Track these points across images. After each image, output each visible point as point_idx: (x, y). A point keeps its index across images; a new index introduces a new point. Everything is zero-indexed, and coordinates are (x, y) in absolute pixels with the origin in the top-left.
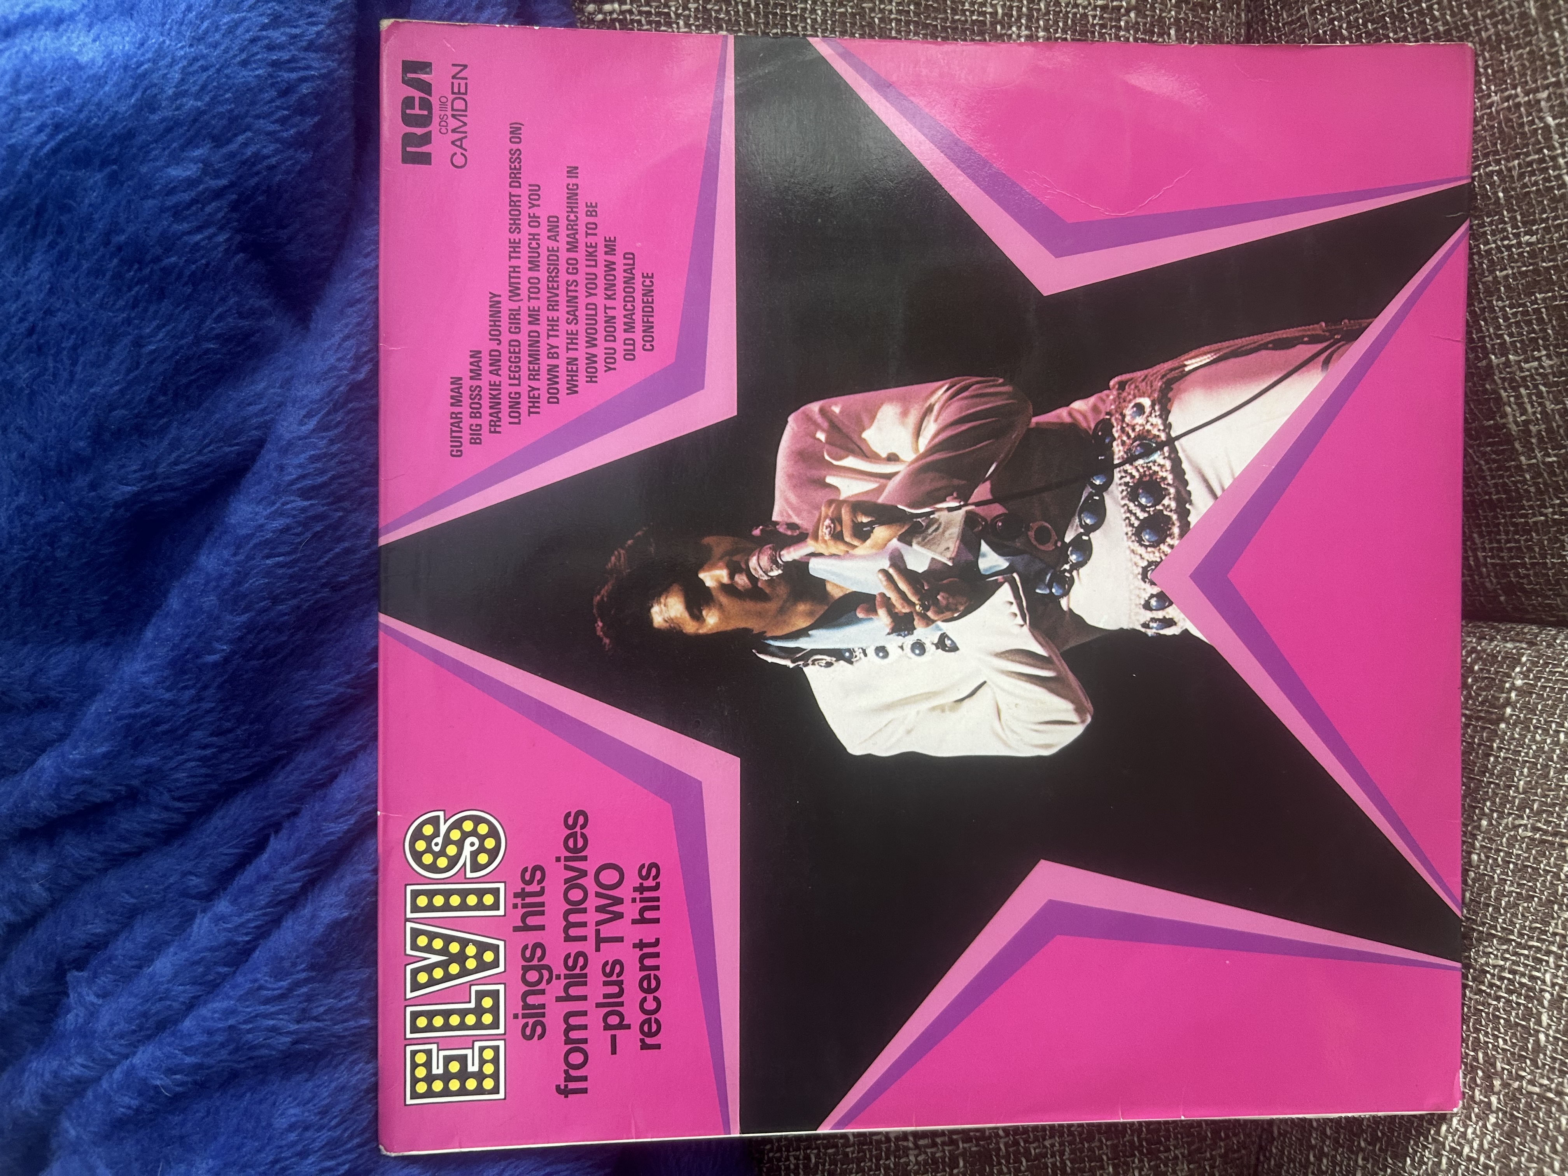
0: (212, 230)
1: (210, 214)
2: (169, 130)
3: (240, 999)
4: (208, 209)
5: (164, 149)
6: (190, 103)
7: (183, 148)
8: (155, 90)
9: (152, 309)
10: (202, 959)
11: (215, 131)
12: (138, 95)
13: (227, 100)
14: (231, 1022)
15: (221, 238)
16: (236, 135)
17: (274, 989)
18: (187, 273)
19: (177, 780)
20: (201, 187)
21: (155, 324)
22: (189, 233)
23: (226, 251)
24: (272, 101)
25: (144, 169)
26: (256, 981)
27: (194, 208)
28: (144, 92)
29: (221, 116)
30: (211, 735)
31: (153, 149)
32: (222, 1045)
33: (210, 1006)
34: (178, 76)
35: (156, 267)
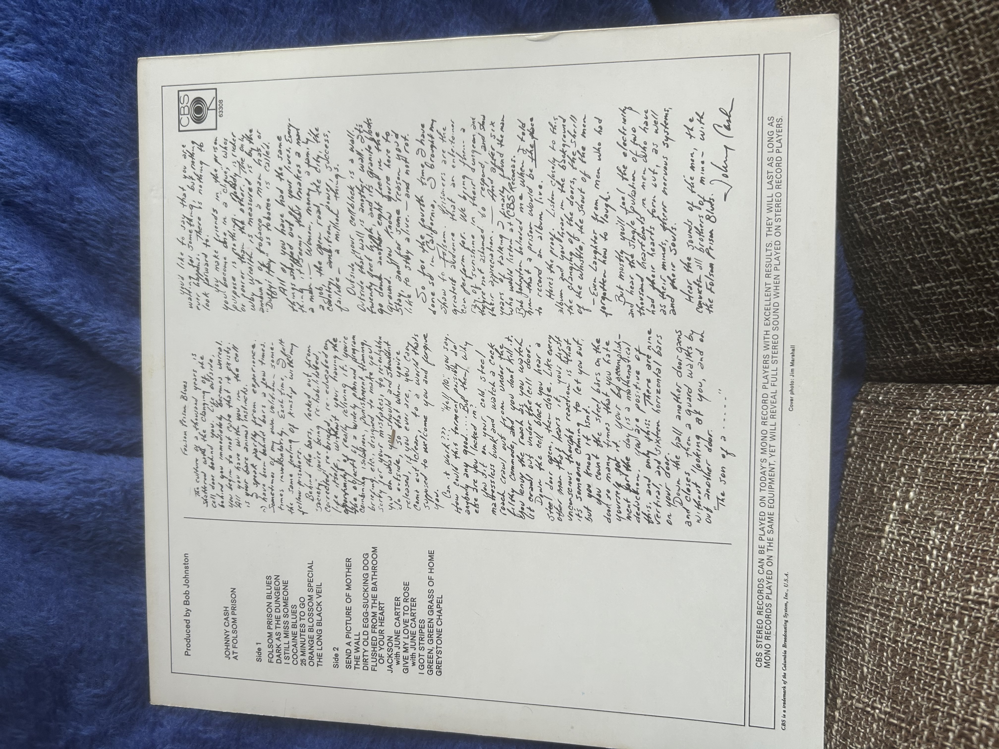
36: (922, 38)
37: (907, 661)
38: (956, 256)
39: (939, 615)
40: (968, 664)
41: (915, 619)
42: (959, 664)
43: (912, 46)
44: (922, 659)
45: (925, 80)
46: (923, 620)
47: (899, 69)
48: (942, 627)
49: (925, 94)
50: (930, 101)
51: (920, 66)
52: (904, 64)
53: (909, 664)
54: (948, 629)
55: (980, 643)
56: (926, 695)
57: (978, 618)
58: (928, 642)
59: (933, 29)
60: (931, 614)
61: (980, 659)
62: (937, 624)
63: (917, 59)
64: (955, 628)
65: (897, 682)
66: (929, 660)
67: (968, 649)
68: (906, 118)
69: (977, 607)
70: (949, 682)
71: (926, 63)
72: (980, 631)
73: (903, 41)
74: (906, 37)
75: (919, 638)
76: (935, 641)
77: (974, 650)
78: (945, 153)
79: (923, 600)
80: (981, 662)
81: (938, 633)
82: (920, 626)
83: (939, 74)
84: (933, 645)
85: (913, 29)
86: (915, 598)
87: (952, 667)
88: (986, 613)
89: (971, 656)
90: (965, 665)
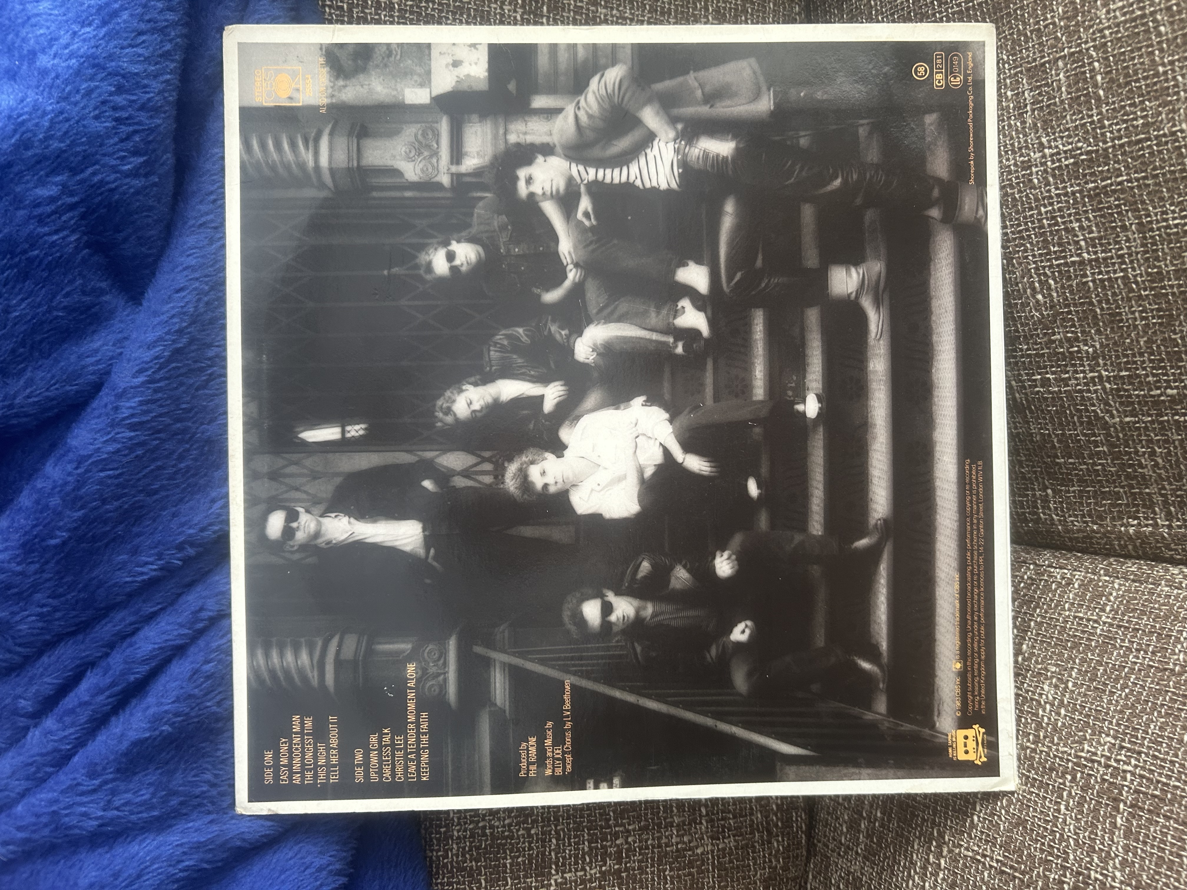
0: (65, 233)
1: (65, 222)
2: (39, 162)
3: (62, 792)
4: (64, 218)
5: (34, 175)
6: (55, 145)
7: (47, 175)
8: (29, 135)
9: (19, 287)
10: (34, 762)
11: (73, 165)
12: (17, 136)
13: (83, 142)
14: (54, 808)
15: (73, 238)
16: (87, 168)
17: (88, 786)
18: (46, 262)
19: (20, 630)
20: (60, 203)
21: (20, 297)
22: (50, 234)
23: (76, 248)
24: (115, 144)
25: (18, 189)
26: (75, 779)
27: (53, 217)
28: (21, 136)
29: (77, 154)
30: (48, 597)
31: (25, 175)
32: (46, 825)
33: (38, 796)
34: (47, 124)
35: (23, 258)
36: (1111, 234)
37: (1020, 811)
38: (1106, 439)
39: (1052, 769)
40: (1081, 819)
41: (1029, 772)
42: (1071, 817)
43: (1100, 238)
44: (1035, 810)
45: (1108, 272)
46: (1037, 774)
47: (1083, 257)
48: (1055, 781)
49: (1105, 286)
50: (1109, 293)
51: (1105, 259)
52: (1088, 253)
53: (1022, 814)
54: (1060, 784)
55: (1091, 799)
56: (1038, 846)
57: (1091, 775)
58: (1041, 794)
59: (1124, 228)
60: (1045, 767)
61: (1091, 815)
62: (1049, 779)
63: (1103, 251)
64: (1068, 784)
65: (1011, 831)
66: (1042, 812)
67: (1080, 804)
68: (1082, 304)
69: (1090, 765)
70: (1062, 835)
71: (1112, 258)
72: (1093, 788)
73: (1091, 232)
74: (1094, 229)
75: (1032, 790)
76: (1048, 794)
77: (1086, 806)
78: (1115, 344)
79: (1036, 753)
80: (1092, 818)
81: (1051, 787)
82: (1034, 779)
83: (1122, 270)
84: (1046, 798)
85: (1104, 224)
86: (1028, 751)
87: (1065, 821)
88: (1098, 771)
89: (1083, 812)
90: (1078, 820)
